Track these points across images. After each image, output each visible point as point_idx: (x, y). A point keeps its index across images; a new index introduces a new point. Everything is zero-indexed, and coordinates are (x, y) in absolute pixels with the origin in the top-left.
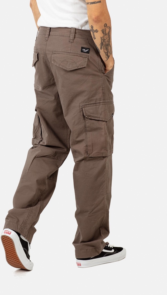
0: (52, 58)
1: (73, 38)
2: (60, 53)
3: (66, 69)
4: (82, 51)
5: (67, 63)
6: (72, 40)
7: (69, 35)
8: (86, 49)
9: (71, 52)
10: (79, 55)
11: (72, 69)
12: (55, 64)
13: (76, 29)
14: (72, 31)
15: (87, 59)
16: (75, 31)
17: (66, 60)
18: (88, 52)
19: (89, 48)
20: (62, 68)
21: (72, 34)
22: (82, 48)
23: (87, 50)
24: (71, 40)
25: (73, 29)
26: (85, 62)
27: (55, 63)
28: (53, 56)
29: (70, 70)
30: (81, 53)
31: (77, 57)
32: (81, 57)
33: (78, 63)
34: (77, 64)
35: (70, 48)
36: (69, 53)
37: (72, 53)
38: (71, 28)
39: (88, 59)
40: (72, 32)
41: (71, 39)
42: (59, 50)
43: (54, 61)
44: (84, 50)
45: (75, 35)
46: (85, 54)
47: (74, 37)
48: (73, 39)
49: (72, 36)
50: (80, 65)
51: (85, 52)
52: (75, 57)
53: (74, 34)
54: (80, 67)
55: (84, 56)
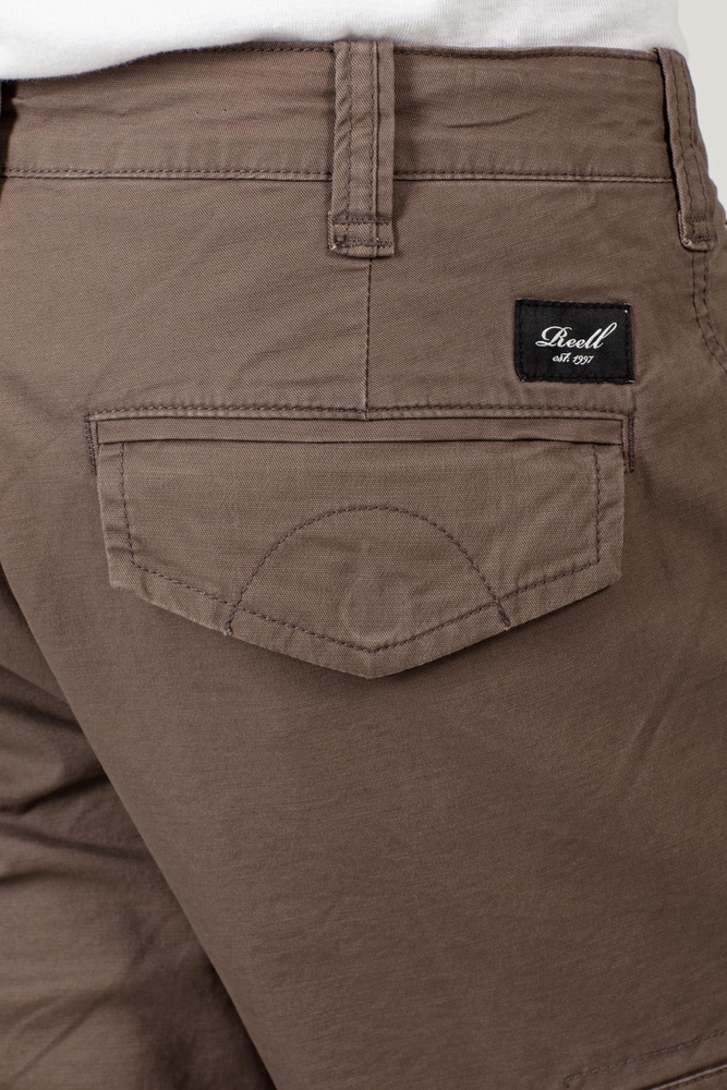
0: (107, 517)
1: (387, 188)
2: (223, 431)
3: (330, 657)
4: (533, 363)
5: (347, 569)
6: (379, 218)
7: (310, 158)
8: (580, 317)
9: (384, 396)
10: (493, 431)
11: (427, 652)
12: (161, 594)
13: (404, 54)
14: (361, 85)
15: (611, 459)
16: (402, 86)
17: (323, 528)
18: (615, 365)
19: (619, 311)
20: (278, 645)
21: (359, 136)
22: (531, 313)
23: (601, 335)
24: (363, 230)
25: (359, 65)
26: (601, 510)
27: (159, 585)
28: (106, 481)
29: (397, 661)
30: (521, 386)
31: (478, 456)
32: (525, 451)
33: (496, 549)
34: (490, 566)
35: (355, 348)
36: (352, 416)
37: (397, 413)
38: (328, 48)
39: (629, 457)
40: (361, 107)
41: (360, 206)
42: (187, 394)
43: (134, 549)
44: (560, 337)
45: (405, 148)
46: (584, 392)
47: (405, 178)
48: (387, 206)
49: (360, 168)
50: (526, 567)
51: (572, 374)
52: (450, 457)
53: (389, 127)
54: (530, 612)
55: (566, 431)
